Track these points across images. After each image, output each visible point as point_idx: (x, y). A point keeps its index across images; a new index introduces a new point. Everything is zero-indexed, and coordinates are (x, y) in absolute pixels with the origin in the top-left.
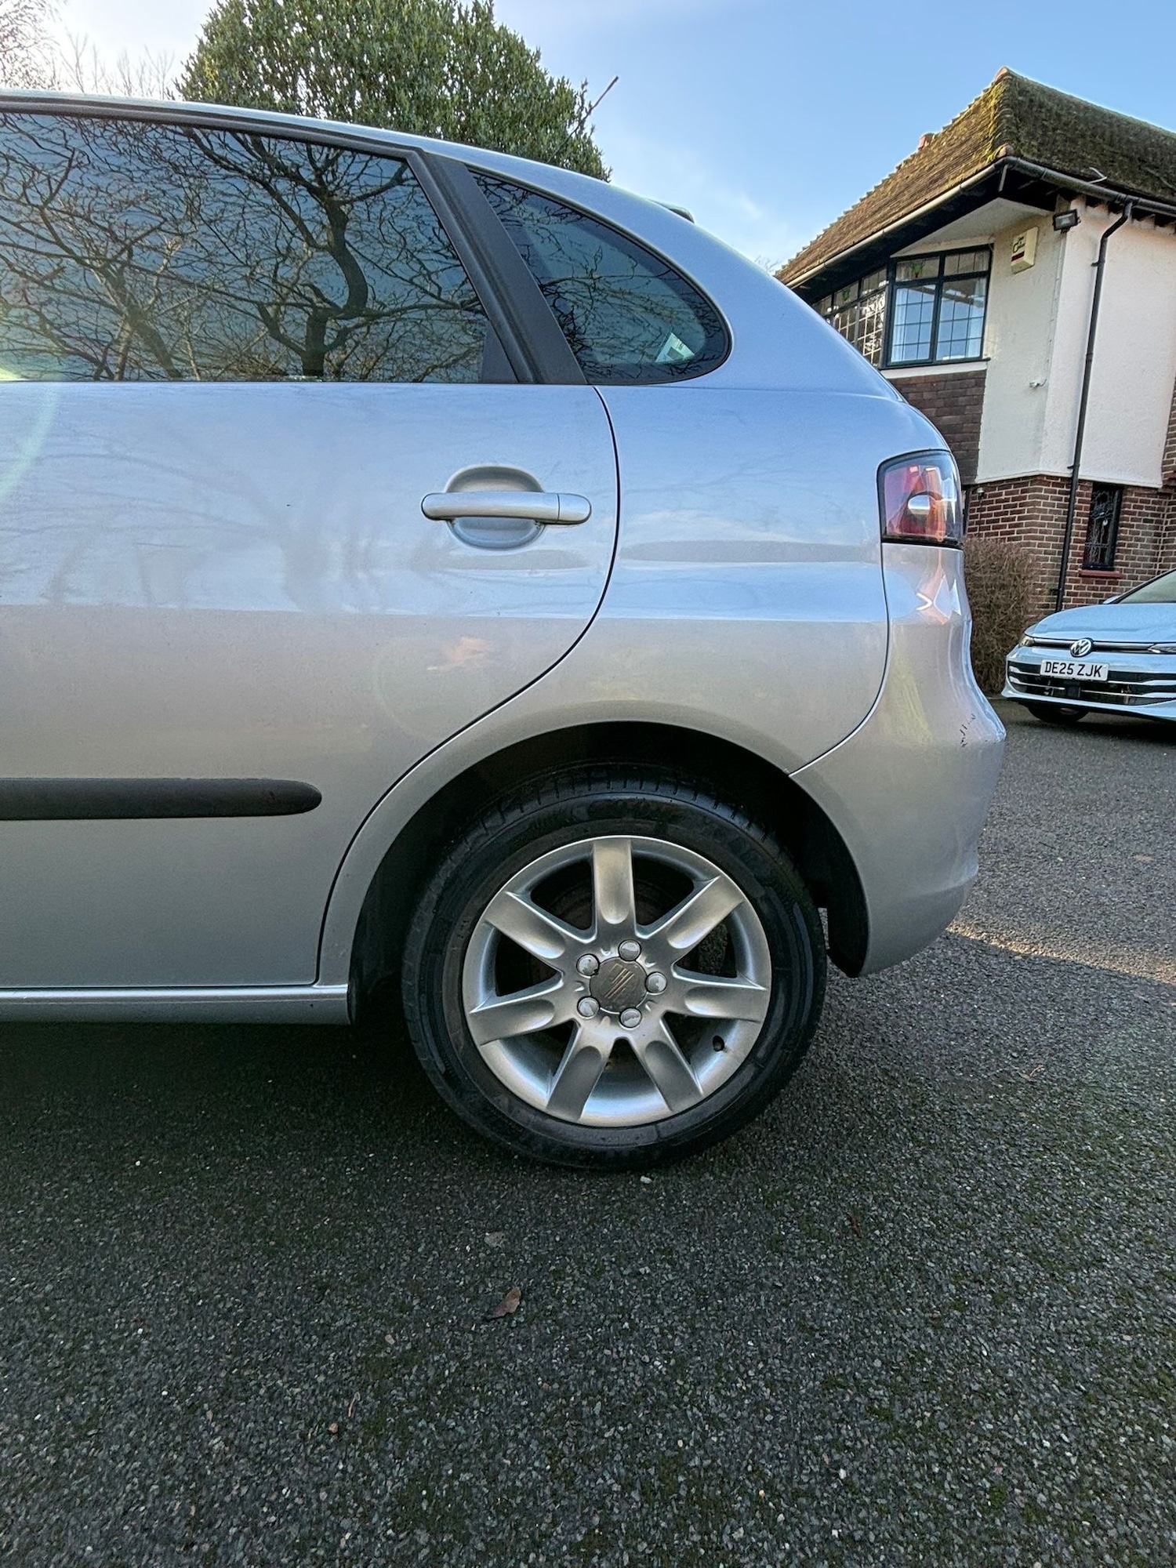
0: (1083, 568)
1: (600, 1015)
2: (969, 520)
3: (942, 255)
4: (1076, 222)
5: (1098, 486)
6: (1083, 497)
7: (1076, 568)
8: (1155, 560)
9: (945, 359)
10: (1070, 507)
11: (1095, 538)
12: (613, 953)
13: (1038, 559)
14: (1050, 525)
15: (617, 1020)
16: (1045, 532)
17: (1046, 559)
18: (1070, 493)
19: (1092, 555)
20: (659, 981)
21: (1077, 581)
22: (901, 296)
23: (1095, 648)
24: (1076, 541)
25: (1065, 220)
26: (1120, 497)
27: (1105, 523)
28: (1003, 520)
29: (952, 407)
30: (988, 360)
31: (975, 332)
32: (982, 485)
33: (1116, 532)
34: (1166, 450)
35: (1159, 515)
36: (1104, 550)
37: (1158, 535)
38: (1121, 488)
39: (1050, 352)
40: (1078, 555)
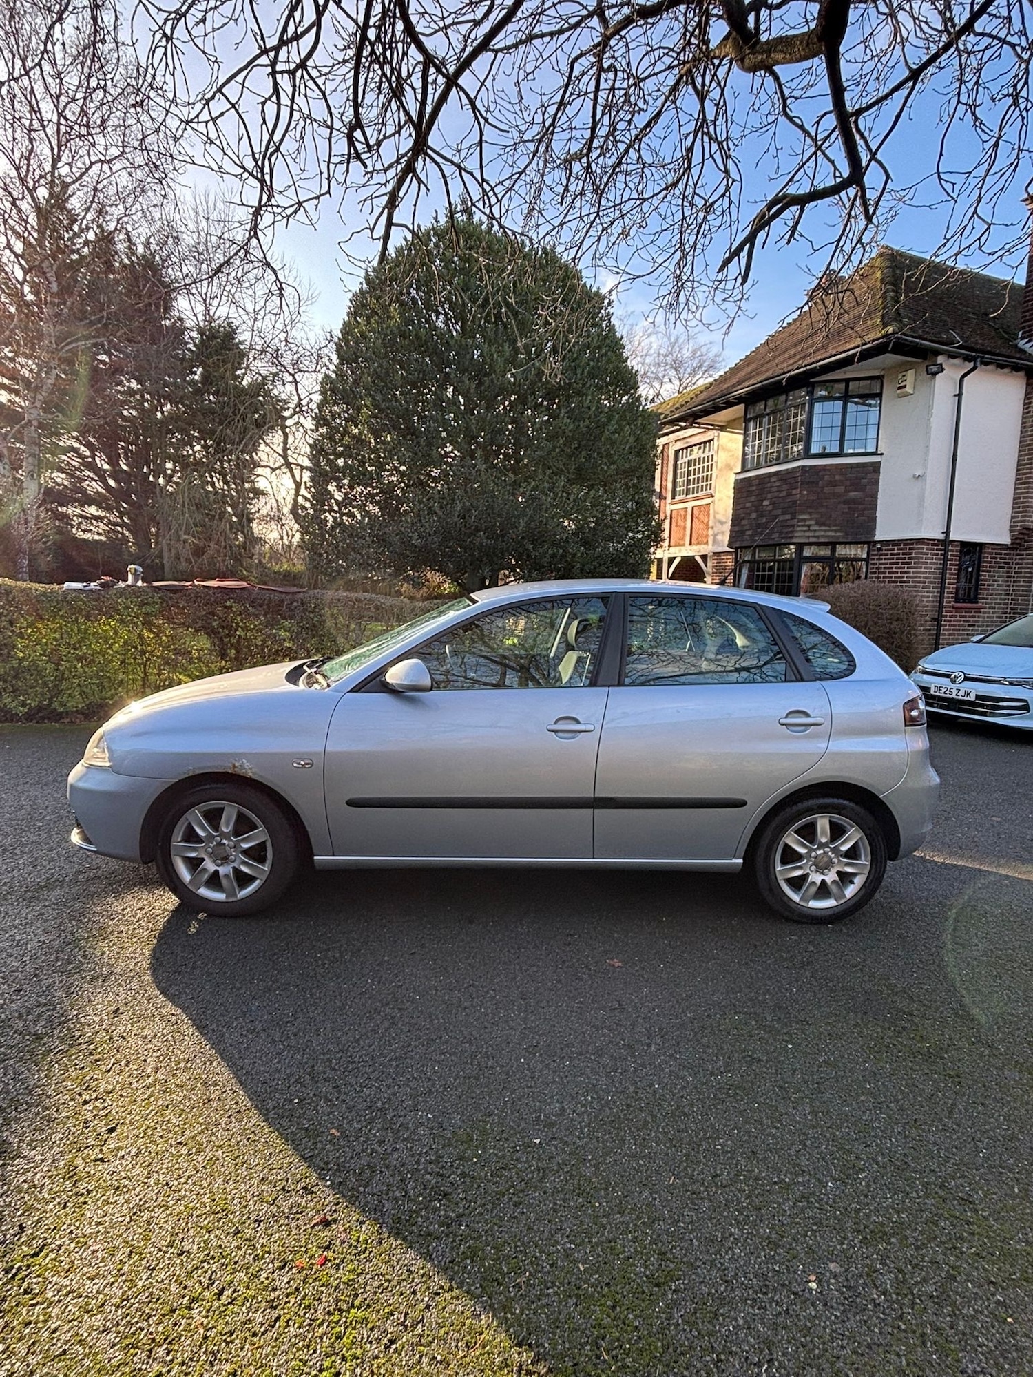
0: (955, 602)
1: (817, 871)
2: (870, 566)
3: (847, 381)
4: (942, 370)
5: (964, 544)
6: (954, 552)
7: (950, 602)
8: (1008, 595)
9: (851, 451)
10: (945, 560)
11: (963, 580)
12: (822, 851)
13: (923, 597)
14: (930, 573)
15: (822, 873)
16: (926, 578)
17: (928, 597)
18: (944, 550)
19: (961, 592)
20: (835, 860)
21: (951, 612)
22: (818, 407)
23: (966, 679)
24: (949, 583)
25: (935, 369)
26: (980, 552)
27: (970, 570)
28: (896, 568)
29: (856, 486)
30: (882, 454)
31: (872, 434)
32: (879, 542)
33: (978, 575)
34: (1012, 517)
35: (1008, 563)
36: (970, 589)
37: (1010, 577)
38: (981, 546)
39: (926, 454)
40: (951, 593)
